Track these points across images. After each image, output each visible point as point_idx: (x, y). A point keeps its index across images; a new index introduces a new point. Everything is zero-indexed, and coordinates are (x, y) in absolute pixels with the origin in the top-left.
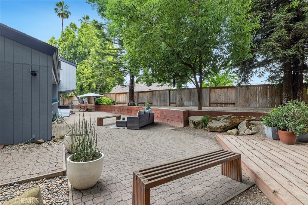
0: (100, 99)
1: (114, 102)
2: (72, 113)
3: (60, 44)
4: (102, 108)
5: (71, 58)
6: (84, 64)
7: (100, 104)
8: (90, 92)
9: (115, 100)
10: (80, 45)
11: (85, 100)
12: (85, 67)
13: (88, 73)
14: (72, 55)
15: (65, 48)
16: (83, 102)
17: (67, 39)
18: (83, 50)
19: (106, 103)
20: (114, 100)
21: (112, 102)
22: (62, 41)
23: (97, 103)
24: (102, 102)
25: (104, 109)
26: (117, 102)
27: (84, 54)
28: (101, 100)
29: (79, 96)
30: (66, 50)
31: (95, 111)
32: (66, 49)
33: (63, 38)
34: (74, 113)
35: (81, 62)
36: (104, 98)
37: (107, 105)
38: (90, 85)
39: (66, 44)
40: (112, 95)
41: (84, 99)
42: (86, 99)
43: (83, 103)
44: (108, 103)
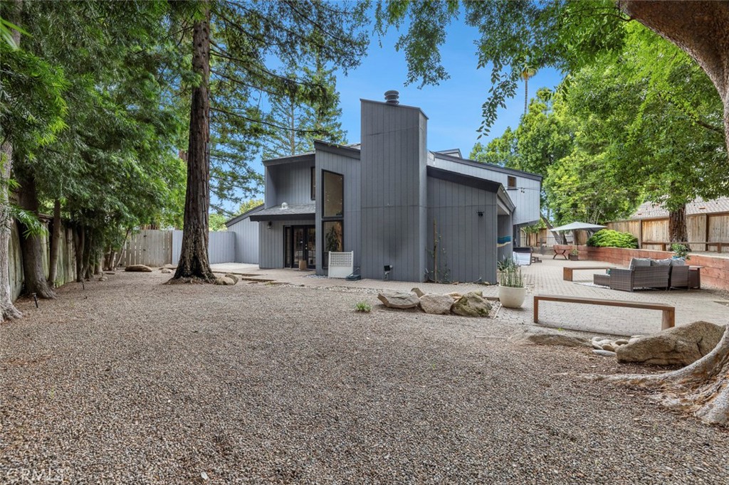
0: (600, 235)
1: (636, 240)
2: (536, 260)
3: (519, 138)
4: (602, 255)
5: (537, 159)
6: (562, 165)
7: (599, 246)
8: (574, 220)
9: (638, 237)
10: (554, 130)
11: (570, 237)
12: (563, 171)
13: (570, 183)
14: (539, 152)
15: (527, 143)
16: (565, 240)
17: (531, 126)
18: (559, 139)
19: (613, 243)
20: (637, 235)
21: (630, 240)
22: (521, 133)
23: (591, 243)
24: (604, 241)
25: (607, 255)
26: (644, 240)
27: (561, 145)
28: (600, 237)
29: (557, 229)
30: (528, 146)
31: (588, 260)
32: (529, 144)
33: (524, 125)
34: (541, 261)
35: (557, 162)
36: (609, 232)
37: (615, 247)
38: (575, 206)
39: (529, 136)
40: (630, 224)
41: (566, 235)
42: (571, 233)
43: (565, 242)
44: (618, 244)
